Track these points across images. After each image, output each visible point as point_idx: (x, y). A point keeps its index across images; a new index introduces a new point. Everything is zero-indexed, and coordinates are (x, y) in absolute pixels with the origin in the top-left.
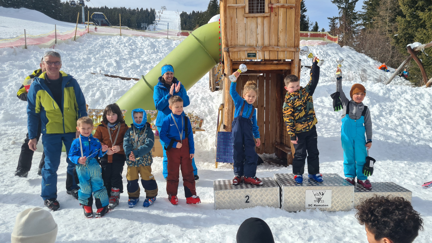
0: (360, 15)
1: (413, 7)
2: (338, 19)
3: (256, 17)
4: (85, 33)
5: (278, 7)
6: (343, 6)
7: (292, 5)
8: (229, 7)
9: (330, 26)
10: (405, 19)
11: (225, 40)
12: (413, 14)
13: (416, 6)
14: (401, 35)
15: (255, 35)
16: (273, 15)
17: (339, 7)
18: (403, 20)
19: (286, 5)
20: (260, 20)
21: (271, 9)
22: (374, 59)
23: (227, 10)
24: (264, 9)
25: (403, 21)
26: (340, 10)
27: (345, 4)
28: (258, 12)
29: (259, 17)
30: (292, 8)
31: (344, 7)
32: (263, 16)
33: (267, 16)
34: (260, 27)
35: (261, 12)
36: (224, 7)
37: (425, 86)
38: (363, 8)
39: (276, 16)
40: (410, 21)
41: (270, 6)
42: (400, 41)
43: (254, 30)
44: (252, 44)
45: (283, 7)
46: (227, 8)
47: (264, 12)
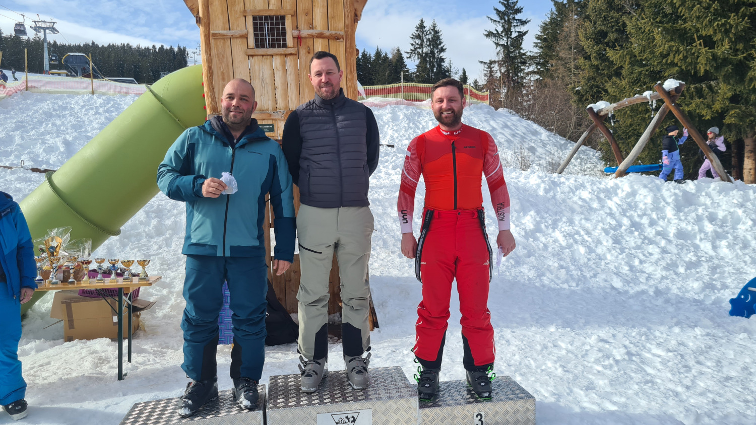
0: (531, 58)
1: (601, 42)
2: (497, 64)
3: (270, 55)
4: (19, 90)
5: (313, 37)
6: (503, 43)
7: (338, 32)
8: (214, 35)
9: (485, 75)
10: (590, 62)
11: (210, 99)
12: (600, 53)
13: (606, 40)
14: (585, 88)
15: (269, 89)
16: (303, 52)
17: (497, 44)
18: (587, 63)
19: (327, 33)
20: (277, 61)
21: (299, 39)
22: (549, 130)
23: (212, 41)
24: (284, 40)
25: (587, 66)
26: (499, 48)
27: (505, 39)
28: (273, 46)
29: (277, 55)
30: (338, 39)
31: (504, 45)
32: (283, 53)
33: (291, 54)
34: (278, 76)
35: (279, 46)
36: (205, 35)
37: (614, 175)
38: (534, 46)
39: (309, 53)
40: (597, 65)
41: (296, 33)
42: (585, 98)
43: (268, 80)
44: (265, 107)
45: (320, 36)
46: (211, 38)
47: (285, 46)
